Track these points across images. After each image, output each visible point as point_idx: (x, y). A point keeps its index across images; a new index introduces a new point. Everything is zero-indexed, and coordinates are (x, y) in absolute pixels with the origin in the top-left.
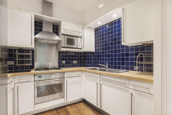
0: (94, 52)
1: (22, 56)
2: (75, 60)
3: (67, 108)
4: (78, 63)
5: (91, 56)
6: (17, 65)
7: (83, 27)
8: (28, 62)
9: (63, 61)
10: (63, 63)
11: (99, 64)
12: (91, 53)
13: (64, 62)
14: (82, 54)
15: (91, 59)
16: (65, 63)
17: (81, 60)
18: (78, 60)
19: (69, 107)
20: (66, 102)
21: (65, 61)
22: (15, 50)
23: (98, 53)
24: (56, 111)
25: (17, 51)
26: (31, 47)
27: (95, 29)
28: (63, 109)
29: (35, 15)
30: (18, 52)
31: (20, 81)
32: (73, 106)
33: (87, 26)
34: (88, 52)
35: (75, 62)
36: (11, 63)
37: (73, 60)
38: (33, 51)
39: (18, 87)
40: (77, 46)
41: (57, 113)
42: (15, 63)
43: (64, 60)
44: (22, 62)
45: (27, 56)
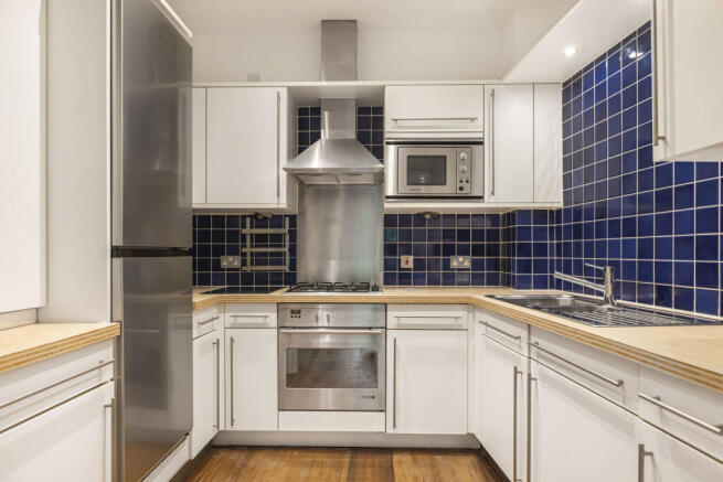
0: (559, 211)
1: (261, 239)
2: (463, 252)
3: (396, 457)
4: (476, 265)
5: (540, 233)
6: (248, 268)
7: (488, 89)
8: (277, 259)
9: (403, 258)
10: (403, 265)
11: (558, 275)
12: (541, 215)
13: (408, 262)
15: (541, 250)
16: (411, 265)
17: (493, 251)
18: (477, 250)
19: (407, 458)
20: (390, 430)
21: (411, 258)
22: (244, 217)
23: (578, 214)
25: (248, 220)
26: (275, 206)
27: (564, 84)
28: (378, 459)
29: (290, 89)
30: (252, 227)
31: (240, 320)
32: (423, 459)
33: (507, 80)
34: (524, 214)
35: (460, 262)
36: (231, 263)
37: (449, 251)
38: (293, 218)
39: (232, 340)
40: (459, 185)
42: (244, 263)
43: (409, 254)
44: (260, 259)
45: (277, 239)
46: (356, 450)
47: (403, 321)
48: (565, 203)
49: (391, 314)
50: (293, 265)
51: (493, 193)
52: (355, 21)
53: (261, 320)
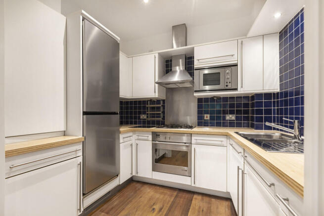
0: (278, 93)
1: (153, 108)
2: (232, 112)
3: (195, 196)
4: (237, 118)
6: (149, 119)
7: (240, 41)
8: (158, 116)
9: (205, 115)
10: (205, 118)
12: (268, 95)
13: (207, 117)
14: (250, 98)
16: (208, 118)
17: (246, 112)
18: (238, 112)
19: (199, 197)
20: (193, 185)
21: (209, 116)
22: (148, 101)
24: (178, 193)
25: (149, 102)
26: (154, 97)
27: (280, 33)
28: (187, 196)
29: (159, 53)
30: (150, 104)
31: (140, 137)
33: (248, 36)
34: (259, 96)
35: (230, 117)
36: (144, 117)
37: (225, 112)
38: (164, 101)
39: (137, 144)
41: (177, 196)
42: (148, 117)
43: (208, 114)
44: (153, 116)
45: (158, 108)
46: (181, 190)
47: (198, 141)
48: (281, 89)
49: (193, 138)
50: (164, 118)
51: (242, 87)
52: (184, 24)
53: (146, 138)
